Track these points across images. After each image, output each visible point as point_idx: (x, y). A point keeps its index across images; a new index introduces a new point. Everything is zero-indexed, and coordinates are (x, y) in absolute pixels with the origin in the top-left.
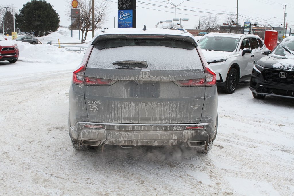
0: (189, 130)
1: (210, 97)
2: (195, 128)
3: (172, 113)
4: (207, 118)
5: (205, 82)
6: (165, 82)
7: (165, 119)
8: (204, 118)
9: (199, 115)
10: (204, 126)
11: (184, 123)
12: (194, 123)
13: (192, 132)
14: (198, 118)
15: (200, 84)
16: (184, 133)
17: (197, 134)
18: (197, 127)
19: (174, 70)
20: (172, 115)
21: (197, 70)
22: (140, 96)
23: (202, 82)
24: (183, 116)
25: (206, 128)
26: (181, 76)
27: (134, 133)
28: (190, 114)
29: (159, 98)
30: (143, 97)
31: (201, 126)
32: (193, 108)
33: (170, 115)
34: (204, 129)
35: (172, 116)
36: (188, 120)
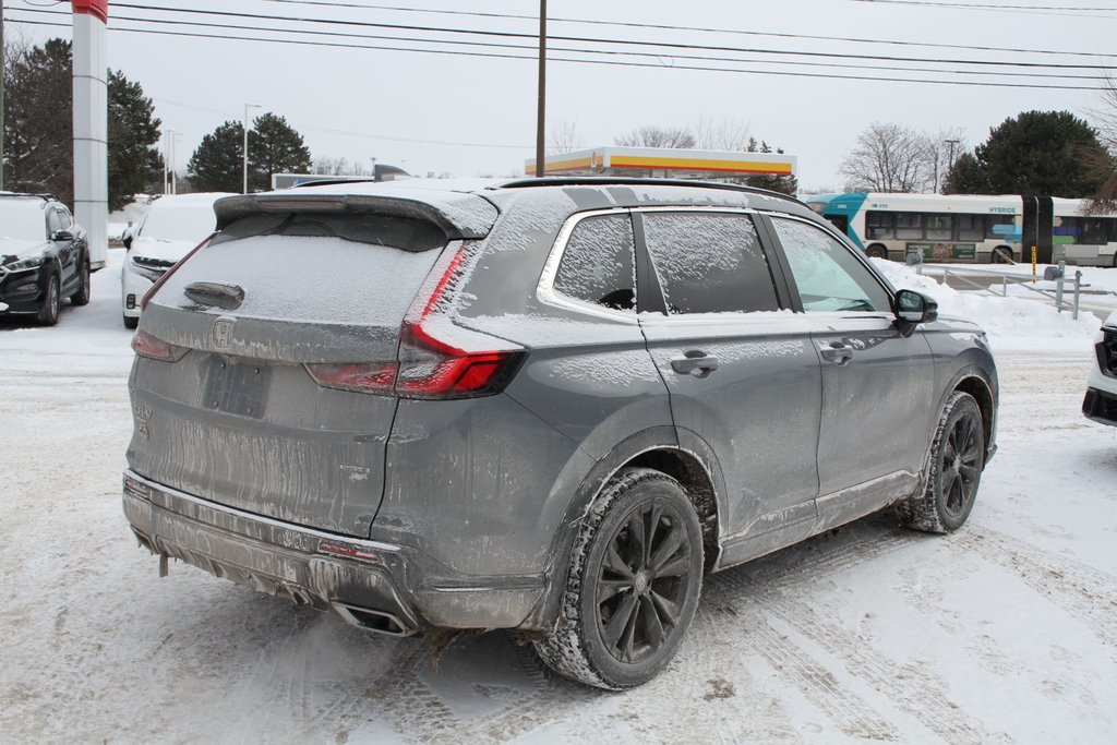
0: (327, 555)
1: (406, 441)
2: (348, 555)
3: (290, 482)
4: (397, 523)
5: (394, 381)
6: (285, 366)
7: (270, 499)
8: (385, 520)
9: (368, 508)
10: (377, 552)
11: (319, 526)
12: (349, 532)
13: (336, 565)
14: (361, 519)
15: (374, 385)
16: (312, 565)
17: (352, 579)
18: (353, 553)
19: (296, 324)
20: (288, 490)
21: (373, 327)
22: (223, 409)
23: (382, 378)
24: (319, 499)
25: (384, 564)
26: (308, 345)
27: (199, 531)
28: (340, 494)
29: (264, 419)
30: (228, 411)
31: (367, 552)
32: (347, 474)
33: (284, 490)
34: (377, 565)
35: (289, 494)
36: (330, 518)
